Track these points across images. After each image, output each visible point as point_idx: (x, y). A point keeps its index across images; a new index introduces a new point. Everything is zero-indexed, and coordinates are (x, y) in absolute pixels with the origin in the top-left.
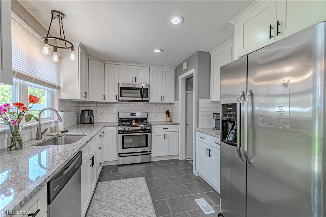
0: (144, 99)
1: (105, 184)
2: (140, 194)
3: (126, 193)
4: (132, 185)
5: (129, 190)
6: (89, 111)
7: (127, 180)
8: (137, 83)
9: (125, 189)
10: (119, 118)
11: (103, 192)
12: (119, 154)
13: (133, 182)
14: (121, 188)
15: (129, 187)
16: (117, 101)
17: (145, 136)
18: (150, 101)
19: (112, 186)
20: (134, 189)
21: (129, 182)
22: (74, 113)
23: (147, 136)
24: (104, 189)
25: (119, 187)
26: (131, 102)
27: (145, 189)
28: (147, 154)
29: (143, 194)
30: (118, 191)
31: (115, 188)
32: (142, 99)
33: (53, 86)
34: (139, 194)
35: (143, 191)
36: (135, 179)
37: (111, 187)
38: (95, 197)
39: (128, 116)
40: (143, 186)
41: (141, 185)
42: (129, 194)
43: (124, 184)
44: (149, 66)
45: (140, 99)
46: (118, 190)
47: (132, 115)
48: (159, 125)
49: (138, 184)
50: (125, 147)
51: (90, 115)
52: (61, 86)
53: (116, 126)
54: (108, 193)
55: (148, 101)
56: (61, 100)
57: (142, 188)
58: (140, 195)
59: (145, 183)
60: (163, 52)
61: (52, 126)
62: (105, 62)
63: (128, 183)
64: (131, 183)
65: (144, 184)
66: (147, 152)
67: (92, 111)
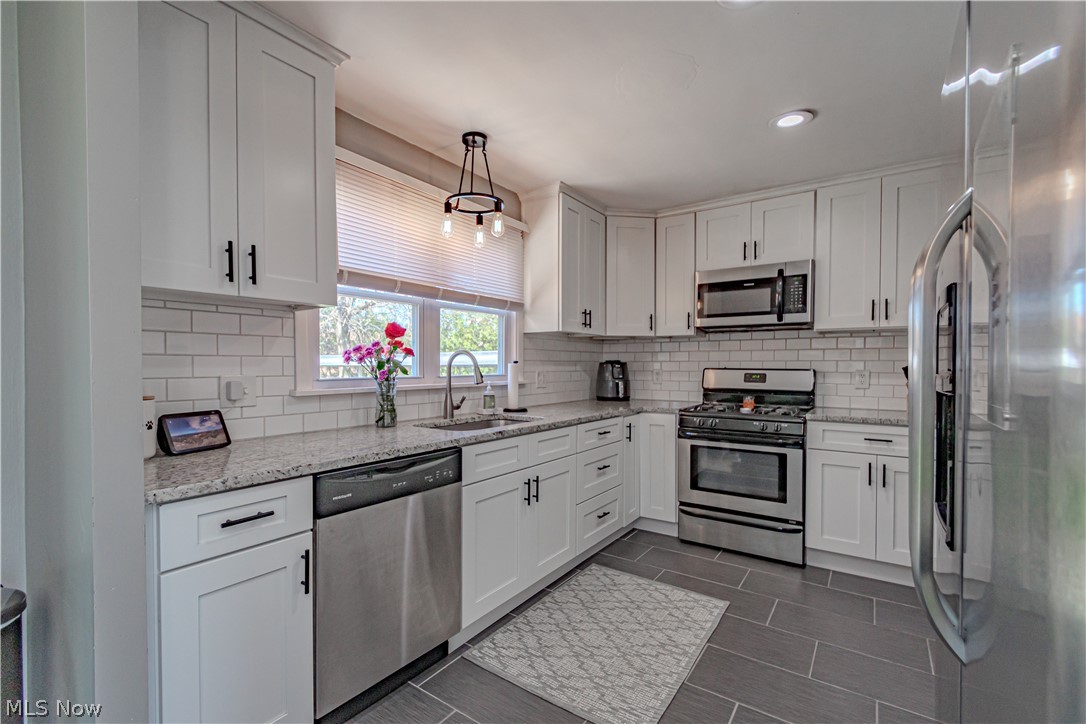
0: (788, 318)
1: (605, 575)
2: (668, 642)
3: (632, 619)
4: (666, 608)
5: (648, 616)
6: (613, 363)
7: (668, 588)
8: (762, 260)
9: (638, 608)
10: (705, 390)
11: (585, 590)
12: (682, 504)
13: (681, 600)
14: (632, 602)
15: (655, 609)
16: (691, 332)
17: (776, 458)
18: (818, 326)
19: (615, 585)
20: (664, 621)
21: (667, 596)
22: (578, 368)
23: (783, 458)
24: (591, 585)
25: (627, 597)
26: (749, 333)
27: (696, 636)
28: (785, 531)
29: (676, 647)
30: (617, 604)
31: (616, 594)
32: (780, 318)
33: (501, 303)
34: (664, 639)
35: (684, 638)
36: (693, 595)
37: (611, 587)
38: (557, 594)
39: (736, 381)
40: (697, 627)
41: (695, 621)
42: (637, 627)
43: (650, 596)
44: (815, 186)
45: (773, 319)
46: (620, 602)
47: (748, 378)
48: (844, 422)
49: (687, 615)
50: (701, 485)
51: (616, 376)
52: (528, 302)
53: (672, 413)
54: (589, 598)
55: (809, 326)
56: (528, 336)
57: (689, 628)
58: (663, 645)
59: (713, 623)
60: (817, 119)
61: (486, 393)
62: (656, 214)
63: (663, 597)
64: (671, 601)
65: (706, 621)
66: (786, 521)
67: (623, 365)
